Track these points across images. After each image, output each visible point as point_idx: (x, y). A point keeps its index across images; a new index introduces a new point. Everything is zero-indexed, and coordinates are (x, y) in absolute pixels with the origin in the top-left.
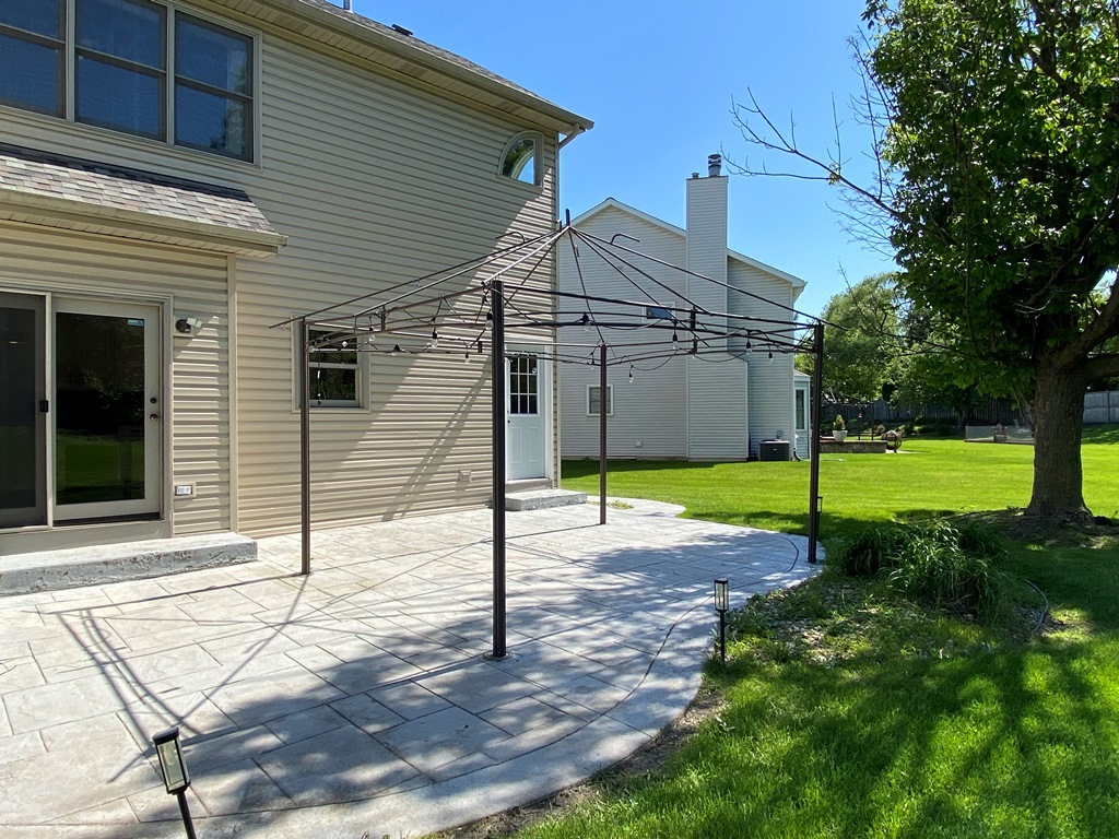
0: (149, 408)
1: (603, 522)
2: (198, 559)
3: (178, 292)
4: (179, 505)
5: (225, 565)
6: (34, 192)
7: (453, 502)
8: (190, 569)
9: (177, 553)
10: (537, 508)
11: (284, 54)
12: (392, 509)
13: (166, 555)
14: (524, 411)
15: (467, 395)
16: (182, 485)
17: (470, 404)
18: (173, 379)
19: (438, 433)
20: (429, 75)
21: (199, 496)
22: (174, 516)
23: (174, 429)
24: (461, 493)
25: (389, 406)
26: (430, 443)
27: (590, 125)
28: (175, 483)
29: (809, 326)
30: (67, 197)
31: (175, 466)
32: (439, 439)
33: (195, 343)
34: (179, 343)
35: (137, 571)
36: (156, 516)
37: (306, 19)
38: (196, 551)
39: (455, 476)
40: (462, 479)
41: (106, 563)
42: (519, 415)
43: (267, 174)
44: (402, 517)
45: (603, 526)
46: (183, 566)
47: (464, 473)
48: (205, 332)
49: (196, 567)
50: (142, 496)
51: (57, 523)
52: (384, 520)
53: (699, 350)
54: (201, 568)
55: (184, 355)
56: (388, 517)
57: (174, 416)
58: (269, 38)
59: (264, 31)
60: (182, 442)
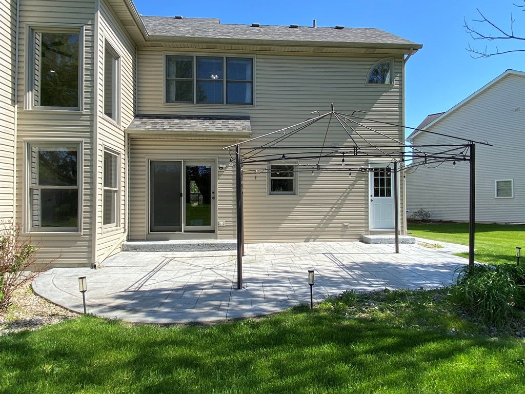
0: (212, 195)
1: (397, 252)
2: (218, 247)
3: (220, 156)
4: (220, 228)
5: (227, 250)
6: (177, 130)
7: (339, 237)
8: (215, 250)
9: (211, 244)
10: (381, 243)
11: (264, 60)
12: (310, 237)
13: (208, 244)
14: (382, 195)
15: (347, 189)
16: (221, 222)
17: (349, 192)
18: (218, 185)
19: (331, 206)
20: (325, 49)
21: (226, 226)
22: (218, 232)
23: (218, 202)
24: (343, 233)
25: (308, 194)
26: (328, 210)
27: (421, 46)
28: (218, 221)
29: (467, 145)
30: (184, 130)
31: (218, 215)
32: (332, 208)
33: (225, 173)
34: (220, 173)
35: (199, 248)
36: (213, 232)
37: (269, 45)
38: (217, 244)
39: (341, 225)
40: (344, 227)
41: (190, 245)
42: (379, 198)
43: (258, 108)
44: (313, 241)
45: (396, 254)
46: (213, 249)
47: (345, 224)
48: (229, 169)
49: (217, 249)
50: (209, 224)
51: (184, 231)
52: (305, 242)
53: (427, 162)
54: (219, 250)
55: (222, 177)
56: (307, 241)
57: (218, 198)
58: (259, 56)
59: (257, 54)
60: (221, 207)
